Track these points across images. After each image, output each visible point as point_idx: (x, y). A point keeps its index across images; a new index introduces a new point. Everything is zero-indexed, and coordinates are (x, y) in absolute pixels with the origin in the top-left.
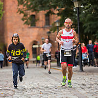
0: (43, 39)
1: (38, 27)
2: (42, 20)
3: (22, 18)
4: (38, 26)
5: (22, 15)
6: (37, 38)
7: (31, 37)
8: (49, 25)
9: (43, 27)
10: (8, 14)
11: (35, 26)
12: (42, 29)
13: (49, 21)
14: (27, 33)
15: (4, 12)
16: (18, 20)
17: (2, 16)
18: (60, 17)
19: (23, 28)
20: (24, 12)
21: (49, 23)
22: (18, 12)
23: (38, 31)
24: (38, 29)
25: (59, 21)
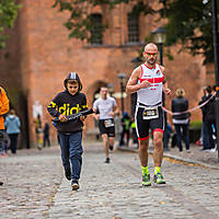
0: (122, 78)
1: (109, 47)
2: (119, 28)
3: (66, 21)
4: (109, 43)
5: (67, 14)
6: (106, 76)
7: (91, 72)
8: (138, 40)
9: (121, 47)
10: (31, 12)
11: (101, 43)
12: (119, 52)
13: (137, 30)
14: (80, 61)
15: (20, 6)
16: (56, 27)
17: (14, 17)
18: (166, 21)
19: (69, 50)
20: (73, 6)
21: (137, 35)
22: (54, 6)
23: (110, 57)
24: (108, 51)
25: (162, 31)
